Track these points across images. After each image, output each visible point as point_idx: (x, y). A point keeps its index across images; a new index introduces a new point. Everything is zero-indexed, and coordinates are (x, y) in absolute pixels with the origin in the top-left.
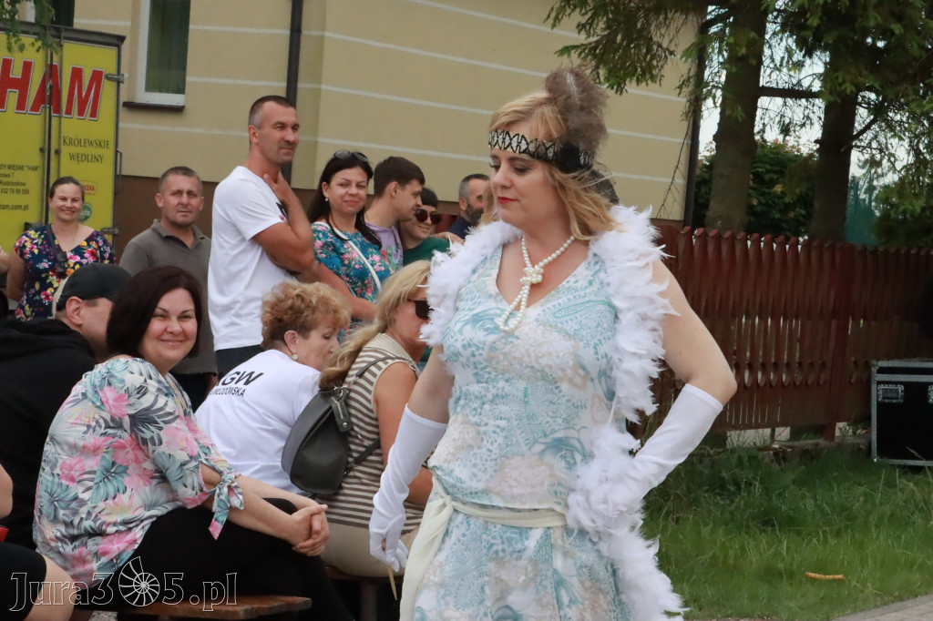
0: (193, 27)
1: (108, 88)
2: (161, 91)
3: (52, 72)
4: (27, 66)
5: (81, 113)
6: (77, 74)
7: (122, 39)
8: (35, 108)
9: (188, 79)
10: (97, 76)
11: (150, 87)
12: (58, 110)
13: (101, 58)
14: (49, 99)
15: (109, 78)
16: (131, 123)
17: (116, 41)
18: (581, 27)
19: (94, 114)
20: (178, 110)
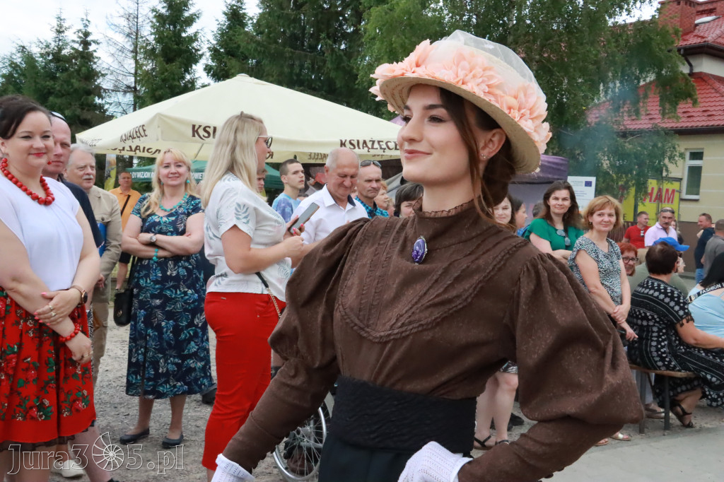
0: (702, 174)
1: (677, 195)
2: (690, 194)
3: (660, 190)
4: (653, 189)
5: (668, 202)
6: (667, 190)
7: (681, 179)
8: (654, 201)
9: (701, 190)
10: (673, 191)
11: (688, 193)
12: (661, 202)
13: (676, 186)
14: (659, 198)
15: (677, 191)
16: (683, 205)
17: (680, 180)
19: (672, 202)
20: (696, 200)
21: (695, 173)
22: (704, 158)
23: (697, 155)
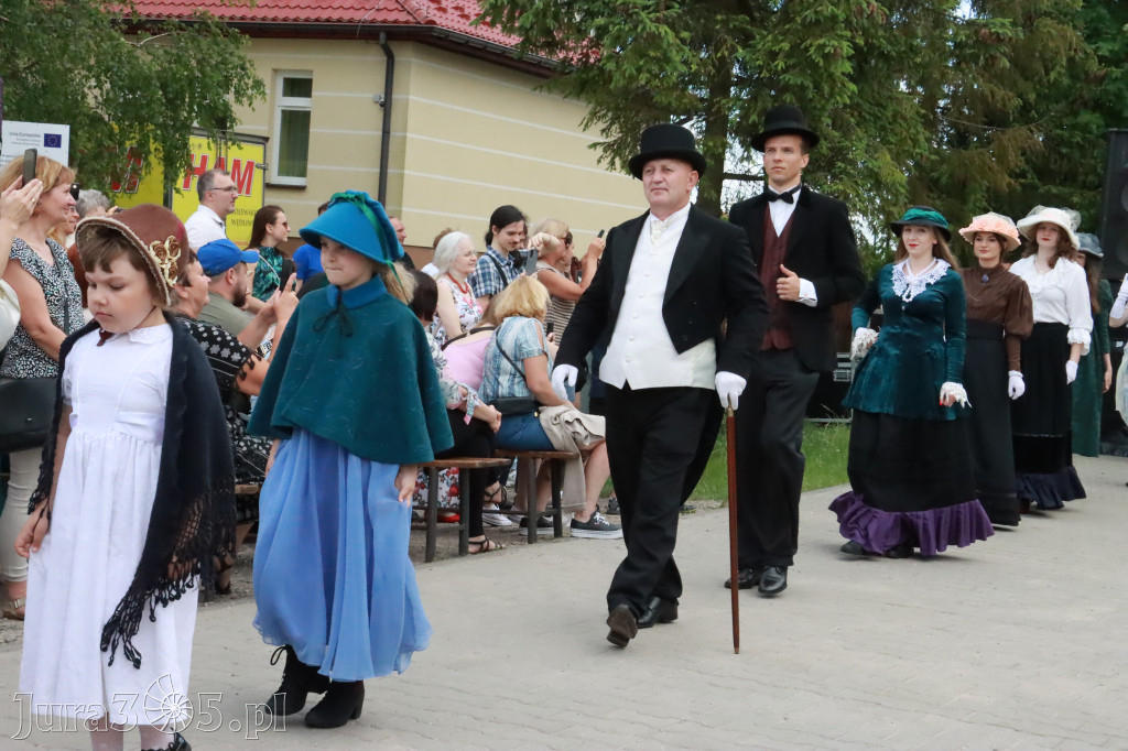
0: (311, 130)
1: (257, 174)
2: (288, 175)
4: (204, 157)
6: (237, 163)
7: (267, 139)
9: (310, 166)
10: (250, 165)
11: (282, 172)
13: (251, 153)
15: (258, 167)
17: (264, 140)
18: (603, 131)
19: (248, 192)
20: (301, 188)
21: (296, 125)
22: (313, 93)
23: (299, 87)
